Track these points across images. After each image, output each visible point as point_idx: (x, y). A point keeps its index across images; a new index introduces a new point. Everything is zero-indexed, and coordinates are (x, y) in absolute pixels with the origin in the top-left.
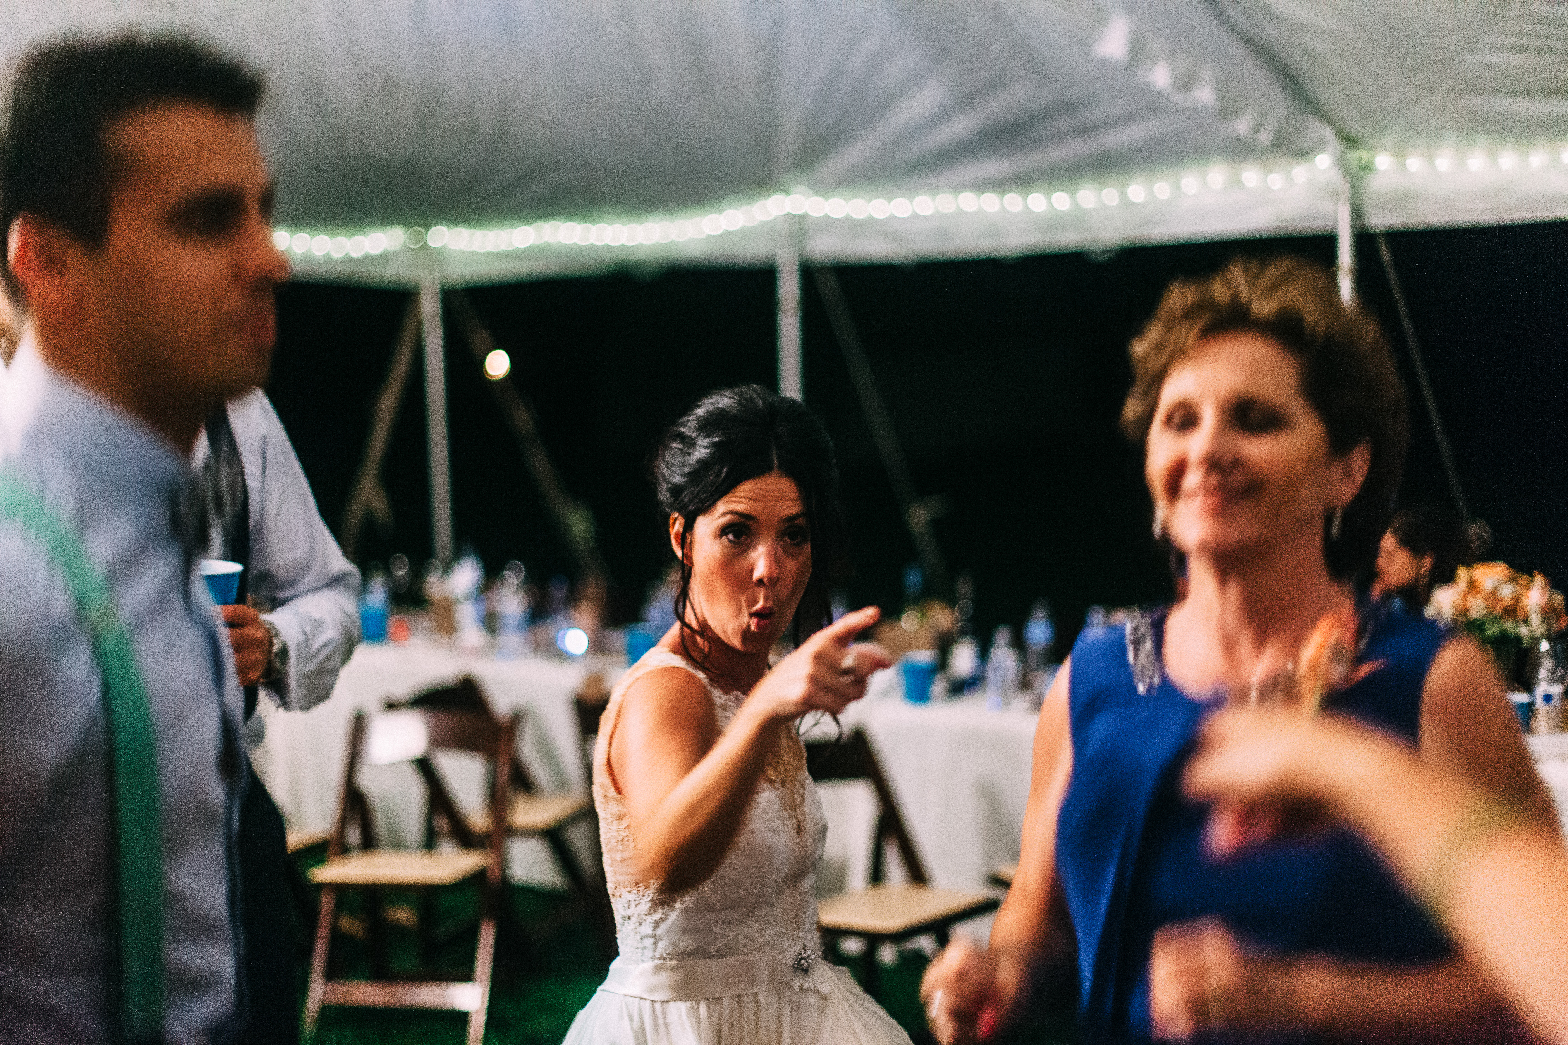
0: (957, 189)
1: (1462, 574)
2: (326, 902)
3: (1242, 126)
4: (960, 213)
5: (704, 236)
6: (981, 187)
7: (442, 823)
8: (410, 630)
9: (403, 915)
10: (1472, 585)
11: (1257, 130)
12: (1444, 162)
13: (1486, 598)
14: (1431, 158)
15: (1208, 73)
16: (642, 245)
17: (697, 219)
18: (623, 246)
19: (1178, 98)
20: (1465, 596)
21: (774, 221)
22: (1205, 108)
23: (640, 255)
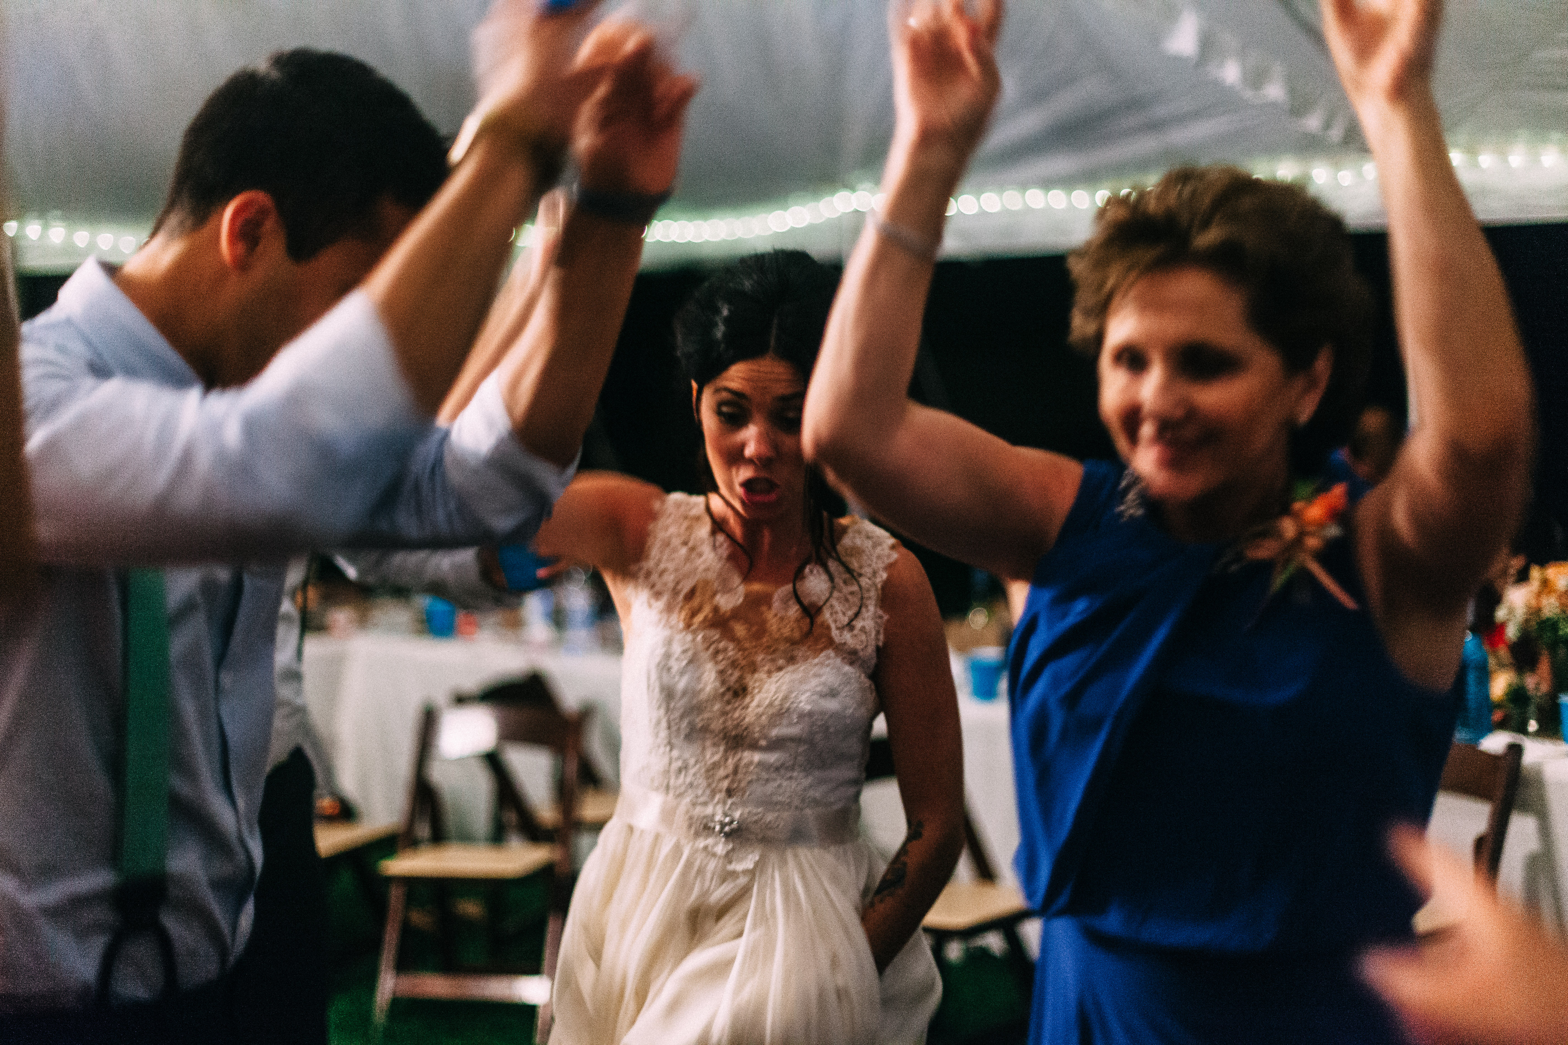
0: (1024, 186)
1: (1535, 573)
2: (396, 895)
3: (1313, 122)
4: (1029, 210)
5: (771, 233)
6: (1047, 184)
7: (511, 817)
8: (478, 625)
9: (471, 908)
10: (1545, 583)
11: (1327, 125)
12: (1517, 158)
13: (1560, 597)
14: (1503, 155)
15: (1278, 69)
16: (708, 242)
17: (764, 215)
18: (689, 243)
19: (1248, 94)
20: (1539, 594)
21: (840, 218)
22: (1274, 105)
23: (707, 253)
